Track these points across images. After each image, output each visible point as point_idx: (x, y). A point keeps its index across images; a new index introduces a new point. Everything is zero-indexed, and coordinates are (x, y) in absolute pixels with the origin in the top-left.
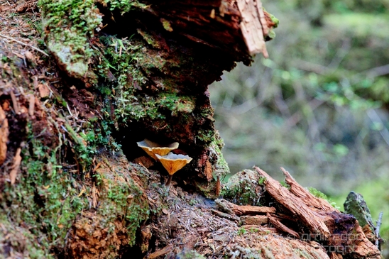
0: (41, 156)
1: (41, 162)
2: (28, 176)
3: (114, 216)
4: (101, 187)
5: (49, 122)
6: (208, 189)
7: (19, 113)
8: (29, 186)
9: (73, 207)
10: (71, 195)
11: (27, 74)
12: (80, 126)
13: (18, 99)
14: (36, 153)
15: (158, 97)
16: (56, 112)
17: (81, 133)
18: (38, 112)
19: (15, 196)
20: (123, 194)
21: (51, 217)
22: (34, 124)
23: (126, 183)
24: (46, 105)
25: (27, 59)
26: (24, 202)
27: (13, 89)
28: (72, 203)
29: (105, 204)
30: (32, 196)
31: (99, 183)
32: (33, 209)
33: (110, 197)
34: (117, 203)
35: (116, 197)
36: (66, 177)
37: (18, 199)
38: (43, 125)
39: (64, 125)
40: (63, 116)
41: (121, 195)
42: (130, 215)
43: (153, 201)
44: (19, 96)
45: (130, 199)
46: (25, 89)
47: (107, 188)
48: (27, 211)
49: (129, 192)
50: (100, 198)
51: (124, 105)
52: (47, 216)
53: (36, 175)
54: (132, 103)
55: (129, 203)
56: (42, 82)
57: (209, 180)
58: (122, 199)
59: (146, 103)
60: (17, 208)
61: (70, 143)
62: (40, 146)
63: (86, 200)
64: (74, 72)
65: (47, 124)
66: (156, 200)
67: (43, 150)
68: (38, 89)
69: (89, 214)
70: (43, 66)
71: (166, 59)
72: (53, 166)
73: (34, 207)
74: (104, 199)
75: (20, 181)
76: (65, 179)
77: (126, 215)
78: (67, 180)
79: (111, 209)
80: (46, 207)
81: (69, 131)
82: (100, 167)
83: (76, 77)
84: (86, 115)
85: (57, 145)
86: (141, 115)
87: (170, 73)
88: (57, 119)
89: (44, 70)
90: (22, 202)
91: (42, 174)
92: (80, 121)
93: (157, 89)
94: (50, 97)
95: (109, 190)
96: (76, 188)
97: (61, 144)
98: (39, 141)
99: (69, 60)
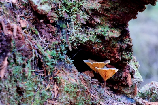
0: (21, 63)
1: (21, 67)
2: (12, 75)
3: (68, 102)
4: (59, 85)
5: (26, 41)
6: (129, 92)
7: (7, 34)
8: (13, 82)
9: (42, 97)
10: (41, 89)
11: (13, 13)
12: (47, 47)
13: (6, 26)
14: (17, 60)
15: (96, 28)
16: (31, 37)
17: (47, 51)
18: (20, 35)
19: (3, 87)
20: (74, 89)
21: (27, 103)
22: (16, 42)
23: (76, 82)
24: (25, 32)
25: (13, 4)
26: (10, 91)
27: (3, 19)
28: (41, 94)
29: (62, 95)
30: (16, 88)
31: (58, 82)
32: (16, 97)
33: (66, 90)
34: (70, 94)
35: (69, 90)
36: (37, 78)
37: (6, 89)
38: (22, 43)
39: (36, 45)
40: (36, 39)
41: (73, 89)
42: (79, 103)
43: (94, 96)
44: (7, 24)
45: (79, 92)
46: (11, 21)
47: (63, 85)
48: (11, 97)
49: (78, 88)
50: (59, 91)
51: (75, 34)
52: (25, 102)
53: (18, 75)
54: (80, 33)
55: (78, 95)
56: (22, 18)
57: (130, 86)
58: (74, 92)
59: (88, 33)
60: (5, 95)
61: (40, 56)
62: (20, 56)
63: (50, 93)
64: (42, 10)
65: (25, 43)
66: (95, 96)
67: (23, 59)
68: (20, 23)
69: (52, 102)
70: (23, 9)
71: (101, 4)
72: (29, 70)
73: (17, 95)
74: (61, 92)
75: (7, 78)
76: (36, 79)
77: (76, 103)
78: (38, 80)
79: (66, 98)
80: (24, 96)
81: (39, 48)
82: (59, 73)
83: (44, 13)
84: (51, 40)
85: (31, 56)
86: (85, 40)
87: (104, 13)
88: (32, 41)
89: (24, 12)
90: (8, 91)
91: (22, 74)
92: (47, 43)
93: (96, 23)
94: (27, 27)
95: (65, 86)
96: (44, 85)
97: (34, 56)
98: (20, 53)
99: (39, 3)
